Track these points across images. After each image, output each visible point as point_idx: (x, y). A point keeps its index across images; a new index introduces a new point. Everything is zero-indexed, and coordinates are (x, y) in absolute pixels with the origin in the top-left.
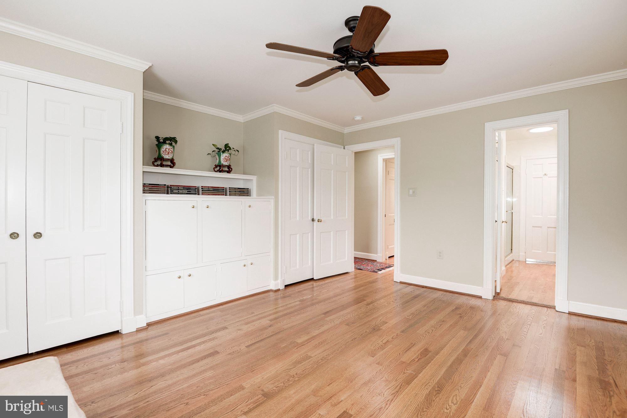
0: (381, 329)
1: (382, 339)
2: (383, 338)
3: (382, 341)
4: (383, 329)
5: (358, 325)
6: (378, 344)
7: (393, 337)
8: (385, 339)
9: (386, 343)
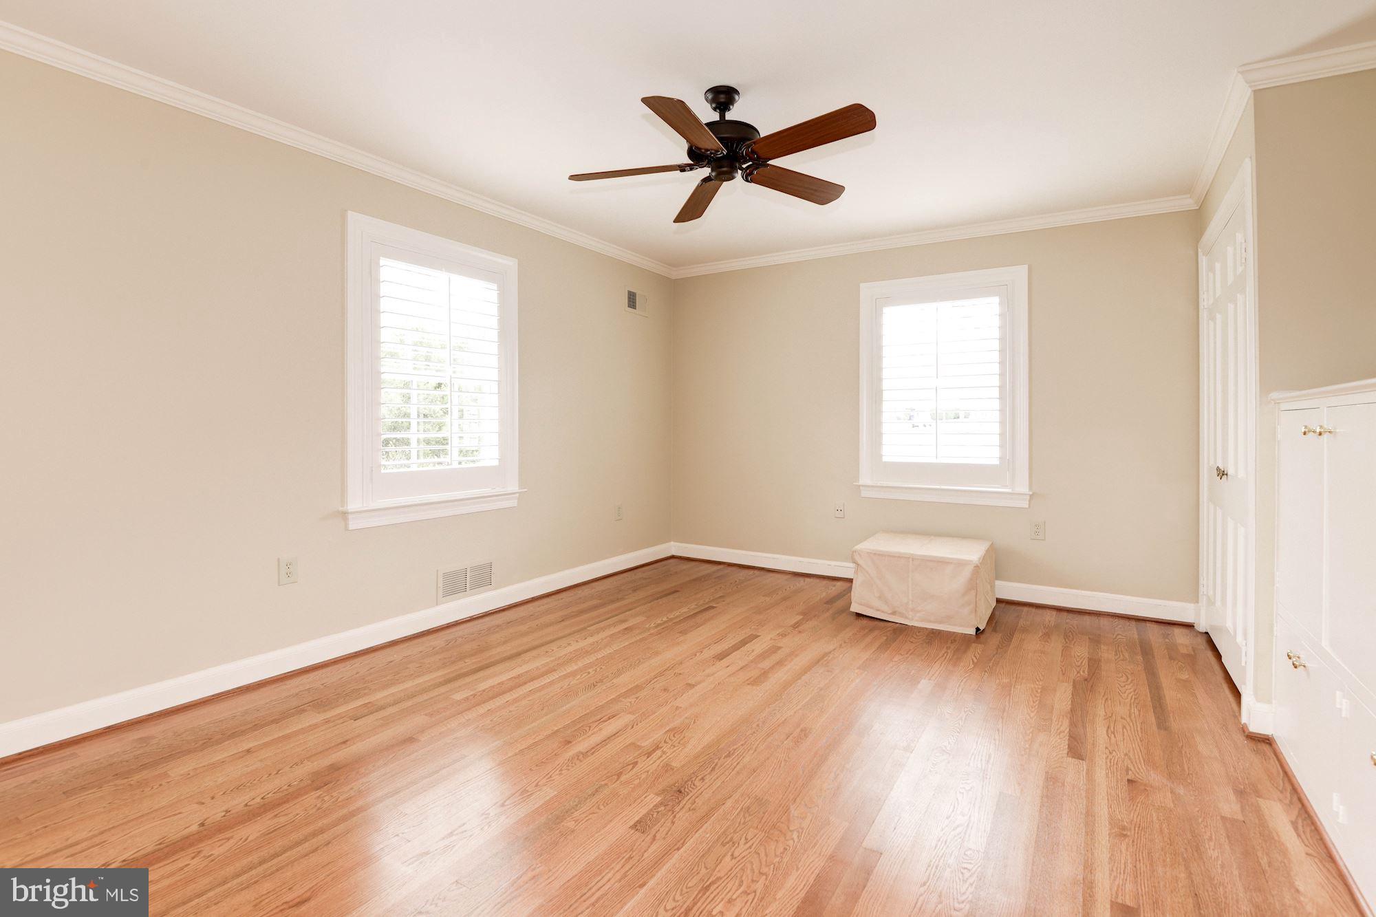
0: (657, 794)
1: (662, 759)
2: (658, 762)
3: (664, 753)
4: (652, 796)
5: (729, 803)
6: (674, 747)
7: (633, 767)
8: (654, 759)
9: (654, 751)
